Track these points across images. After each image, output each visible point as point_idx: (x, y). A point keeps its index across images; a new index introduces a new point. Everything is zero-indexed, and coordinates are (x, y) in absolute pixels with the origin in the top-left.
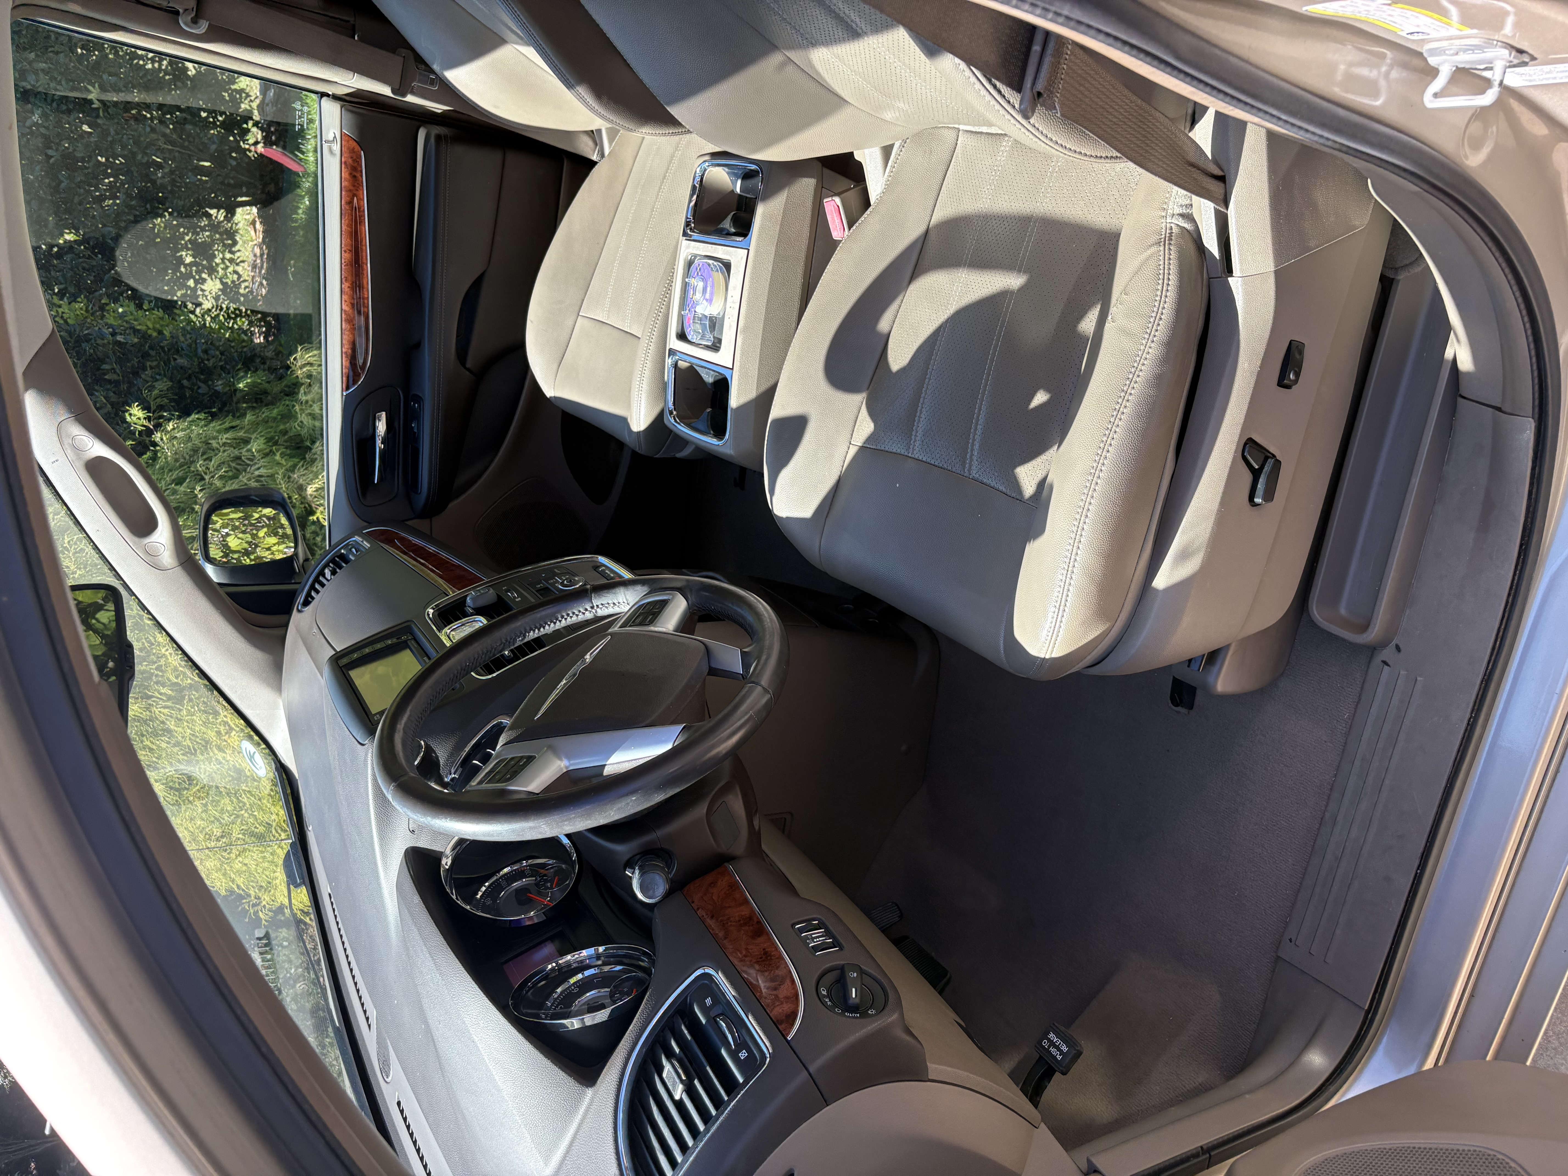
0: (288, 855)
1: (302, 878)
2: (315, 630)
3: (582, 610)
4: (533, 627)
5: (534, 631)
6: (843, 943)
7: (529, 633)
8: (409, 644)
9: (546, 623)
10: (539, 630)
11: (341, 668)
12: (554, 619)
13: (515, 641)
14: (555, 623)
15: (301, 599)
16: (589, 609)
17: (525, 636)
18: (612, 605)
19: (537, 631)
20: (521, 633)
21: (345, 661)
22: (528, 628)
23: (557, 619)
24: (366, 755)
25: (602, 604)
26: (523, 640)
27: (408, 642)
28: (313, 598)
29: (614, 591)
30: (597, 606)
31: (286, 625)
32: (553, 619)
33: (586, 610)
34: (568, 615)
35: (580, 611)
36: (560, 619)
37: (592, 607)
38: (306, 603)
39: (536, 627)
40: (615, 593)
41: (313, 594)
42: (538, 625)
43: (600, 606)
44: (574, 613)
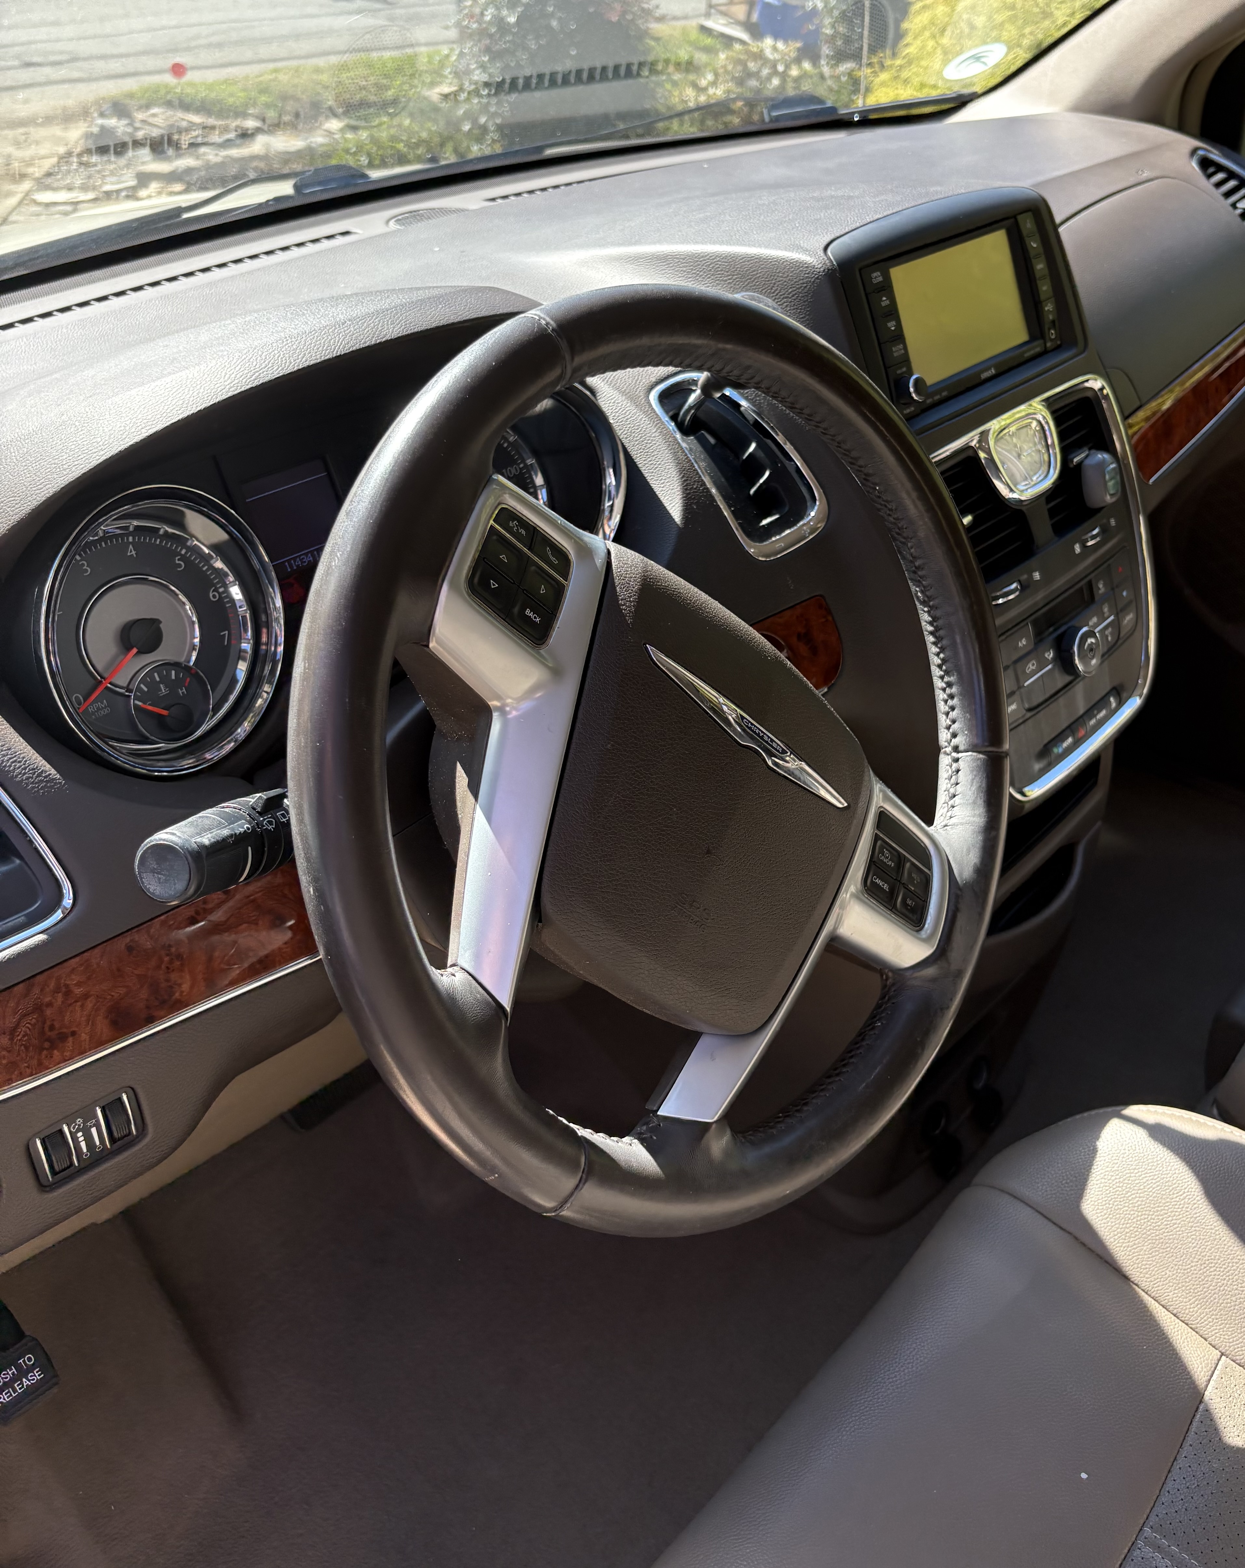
0: (820, 101)
1: (777, 119)
2: (1146, 175)
3: (955, 727)
4: (940, 623)
5: (931, 623)
6: (55, 1194)
7: (929, 612)
8: (1036, 343)
9: (942, 649)
10: (931, 633)
11: (1015, 217)
12: (949, 666)
13: (918, 583)
14: (940, 666)
15: (1216, 155)
16: (955, 741)
17: (924, 603)
18: (952, 791)
19: (931, 628)
20: (930, 598)
21: (1027, 224)
22: (938, 613)
23: (947, 673)
24: (805, 251)
25: (958, 771)
26: (918, 598)
27: (1041, 342)
28: (1209, 176)
29: (981, 802)
30: (956, 760)
31: (1181, 127)
32: (948, 664)
33: (954, 735)
34: (951, 697)
35: (954, 722)
36: (946, 679)
37: (956, 749)
38: (1206, 164)
39: (937, 629)
40: (974, 803)
41: (1220, 176)
42: (941, 633)
43: (955, 765)
44: (953, 708)
